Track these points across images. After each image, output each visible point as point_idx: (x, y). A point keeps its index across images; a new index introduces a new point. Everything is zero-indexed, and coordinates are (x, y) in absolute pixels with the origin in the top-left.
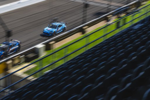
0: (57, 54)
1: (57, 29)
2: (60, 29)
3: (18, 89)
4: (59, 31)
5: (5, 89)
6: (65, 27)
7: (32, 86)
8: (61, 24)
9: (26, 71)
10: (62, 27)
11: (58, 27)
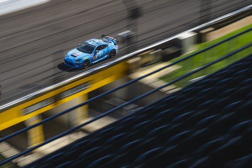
0: (216, 49)
1: (93, 54)
2: (100, 53)
3: (147, 106)
4: (99, 58)
5: (127, 103)
6: (114, 50)
7: (172, 101)
8: (105, 43)
9: (162, 75)
10: (105, 50)
11: (96, 49)
